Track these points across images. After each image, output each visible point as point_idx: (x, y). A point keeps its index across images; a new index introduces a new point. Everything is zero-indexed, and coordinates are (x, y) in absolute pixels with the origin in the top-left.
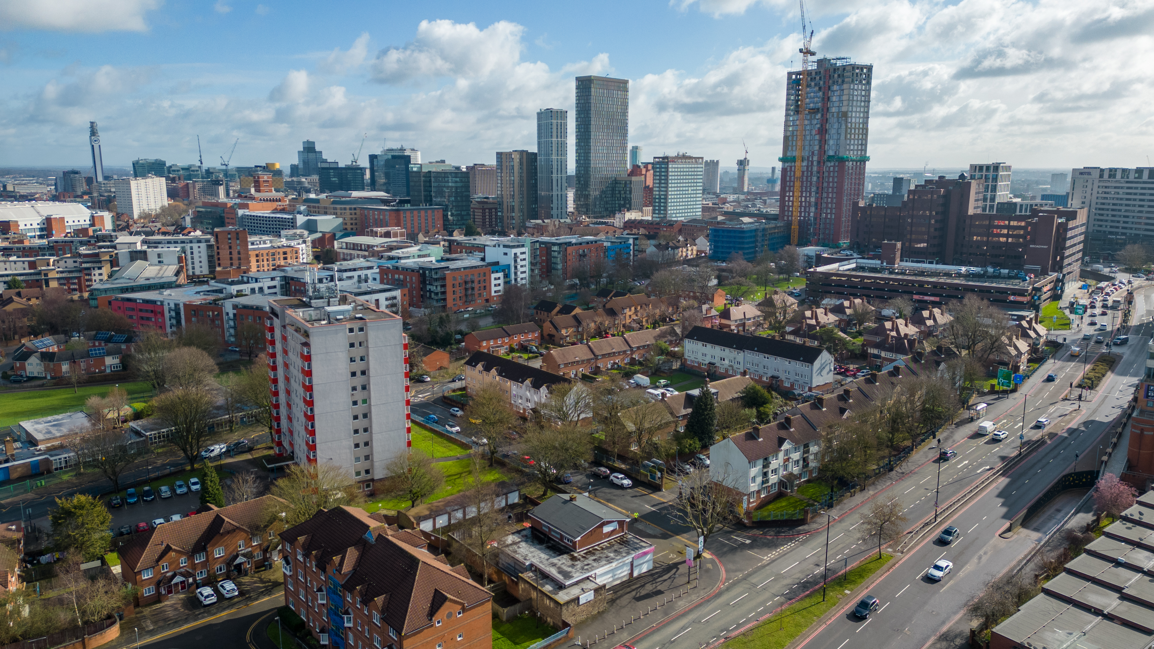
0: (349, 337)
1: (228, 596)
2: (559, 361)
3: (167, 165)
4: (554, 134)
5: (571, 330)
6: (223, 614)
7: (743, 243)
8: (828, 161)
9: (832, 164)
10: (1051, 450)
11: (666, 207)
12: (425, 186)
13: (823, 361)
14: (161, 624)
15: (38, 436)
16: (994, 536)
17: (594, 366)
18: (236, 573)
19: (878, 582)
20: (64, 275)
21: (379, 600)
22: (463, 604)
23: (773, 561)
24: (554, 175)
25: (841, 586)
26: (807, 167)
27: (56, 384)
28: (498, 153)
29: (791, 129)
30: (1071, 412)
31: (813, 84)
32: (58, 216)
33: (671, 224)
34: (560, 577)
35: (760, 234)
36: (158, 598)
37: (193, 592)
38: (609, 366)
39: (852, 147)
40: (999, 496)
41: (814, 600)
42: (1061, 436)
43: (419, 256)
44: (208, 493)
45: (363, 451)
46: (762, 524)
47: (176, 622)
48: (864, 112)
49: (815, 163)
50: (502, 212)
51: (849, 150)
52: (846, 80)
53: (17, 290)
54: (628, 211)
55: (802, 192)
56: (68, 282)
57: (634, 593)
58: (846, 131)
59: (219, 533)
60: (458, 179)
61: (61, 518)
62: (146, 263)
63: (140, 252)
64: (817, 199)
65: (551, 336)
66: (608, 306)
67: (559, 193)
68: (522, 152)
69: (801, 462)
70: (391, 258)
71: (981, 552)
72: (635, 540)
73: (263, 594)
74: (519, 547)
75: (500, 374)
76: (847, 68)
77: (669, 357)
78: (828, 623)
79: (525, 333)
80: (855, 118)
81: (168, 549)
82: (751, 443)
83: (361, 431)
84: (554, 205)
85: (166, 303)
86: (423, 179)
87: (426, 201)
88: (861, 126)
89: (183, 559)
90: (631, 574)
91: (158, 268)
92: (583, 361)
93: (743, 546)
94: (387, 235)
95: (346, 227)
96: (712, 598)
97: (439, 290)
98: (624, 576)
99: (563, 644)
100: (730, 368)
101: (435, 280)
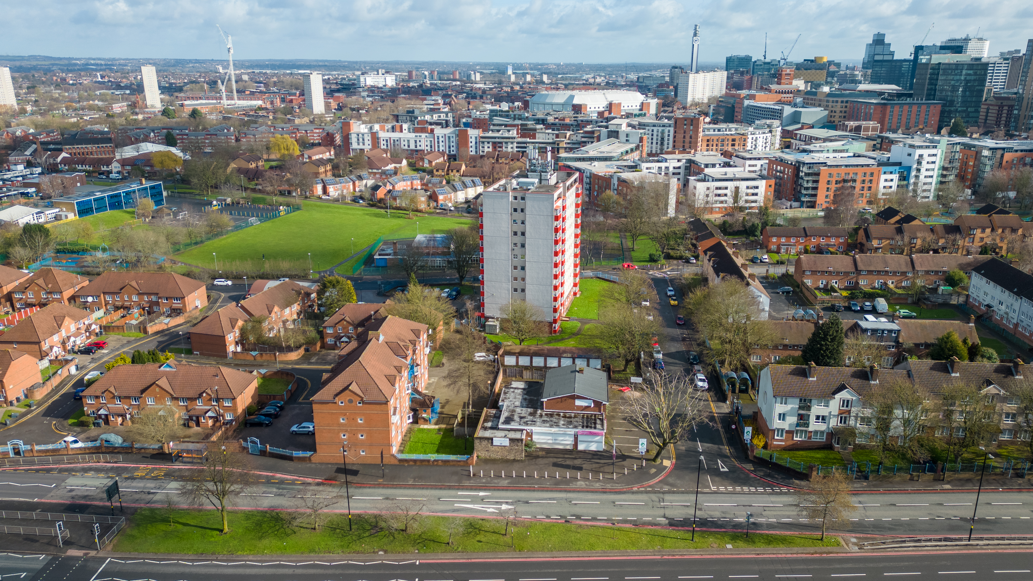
2: (806, 267)
3: (753, 60)
12: (930, 79)
22: (362, 398)
23: (715, 493)
25: (733, 540)
32: (617, 102)
34: (502, 421)
36: (334, 347)
38: (877, 285)
45: (519, 295)
46: (760, 462)
57: (560, 460)
59: (371, 318)
62: (614, 141)
63: (618, 132)
65: (862, 245)
69: (874, 423)
72: (598, 421)
74: (514, 392)
75: (713, 265)
79: (827, 237)
81: (344, 318)
82: (795, 379)
83: (519, 279)
85: (585, 172)
87: (927, 95)
89: (351, 328)
91: (619, 145)
92: (838, 273)
93: (713, 471)
94: (858, 129)
95: (832, 119)
96: (610, 492)
97: (810, 185)
98: (568, 445)
99: (461, 466)
100: (1005, 316)
101: (807, 174)
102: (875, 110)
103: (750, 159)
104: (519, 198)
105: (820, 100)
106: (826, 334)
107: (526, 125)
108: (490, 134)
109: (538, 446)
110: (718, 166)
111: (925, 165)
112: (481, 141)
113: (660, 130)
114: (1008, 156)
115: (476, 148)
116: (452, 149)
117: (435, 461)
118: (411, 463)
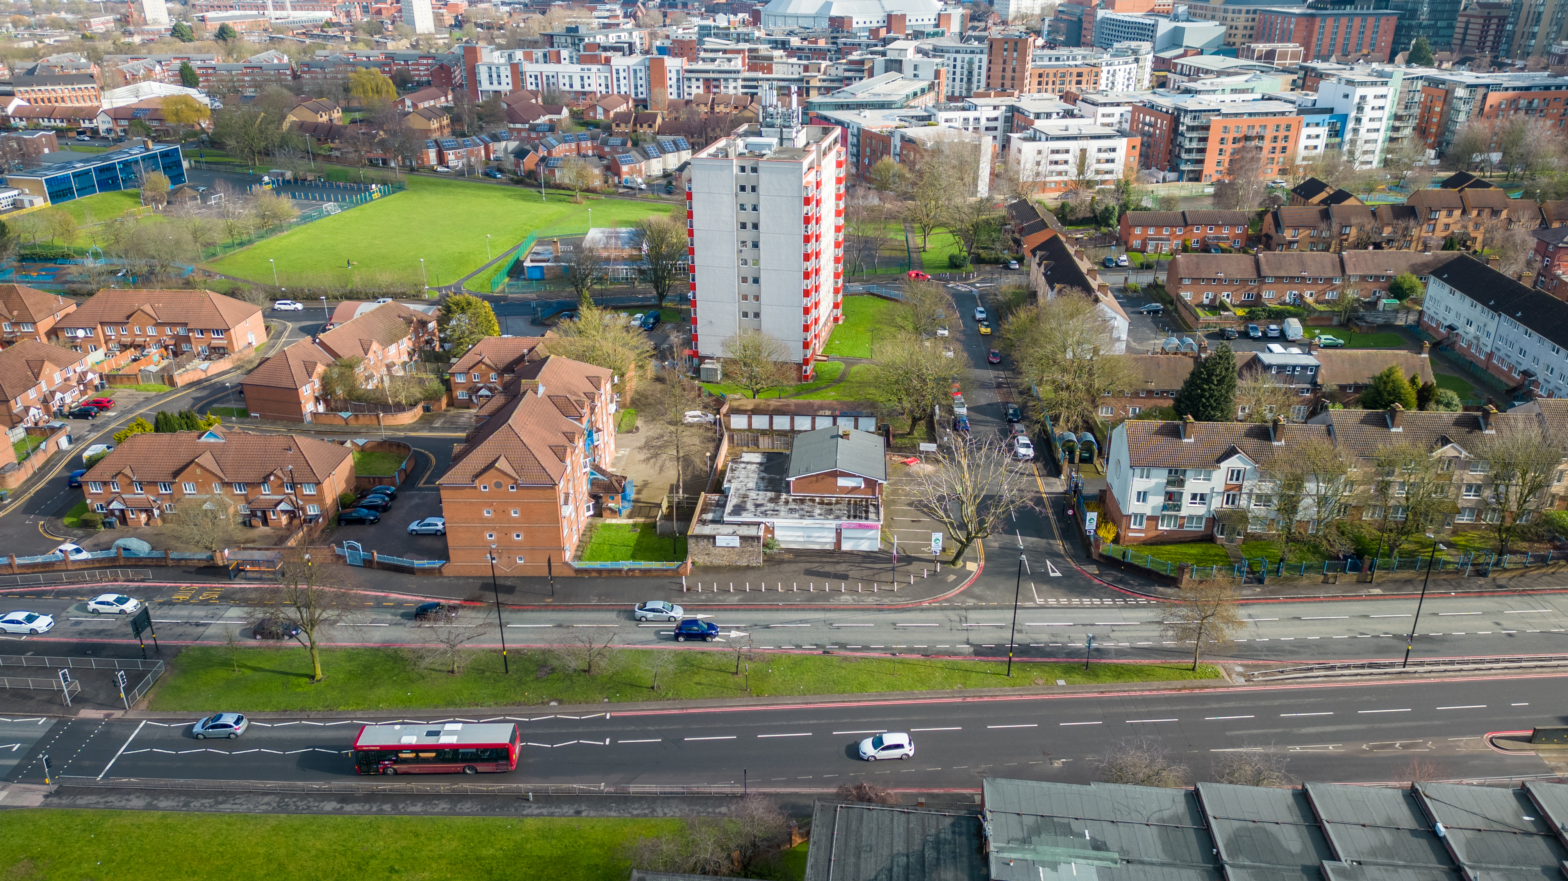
0: (738, 179)
2: (1184, 272)
5: (1304, 233)
14: (446, 425)
16: (1483, 733)
17: (1255, 292)
22: (515, 480)
23: (1042, 607)
25: (1067, 673)
32: (899, 13)
34: (729, 510)
36: (468, 404)
38: (1287, 299)
43: (1233, 91)
45: (750, 322)
46: (1109, 563)
47: (456, 428)
57: (815, 566)
62: (898, 76)
63: (900, 61)
65: (1268, 237)
69: (1275, 503)
71: (1400, 743)
72: (871, 509)
74: (745, 468)
75: (1045, 272)
79: (1217, 225)
81: (482, 360)
82: (1162, 441)
83: (750, 298)
85: (850, 126)
91: (903, 82)
92: (1231, 281)
93: (1039, 577)
94: (1270, 55)
95: (1232, 40)
96: (889, 610)
97: (1194, 145)
98: (826, 543)
99: (669, 577)
100: (1475, 342)
101: (1191, 129)
102: (1297, 24)
103: (1105, 105)
104: (748, 169)
105: (1214, 9)
106: (1210, 375)
107: (756, 50)
108: (700, 65)
109: (783, 546)
110: (1054, 116)
111: (1368, 113)
112: (685, 77)
113: (967, 59)
114: (1494, 98)
115: (678, 88)
116: (640, 90)
117: (630, 570)
118: (594, 574)
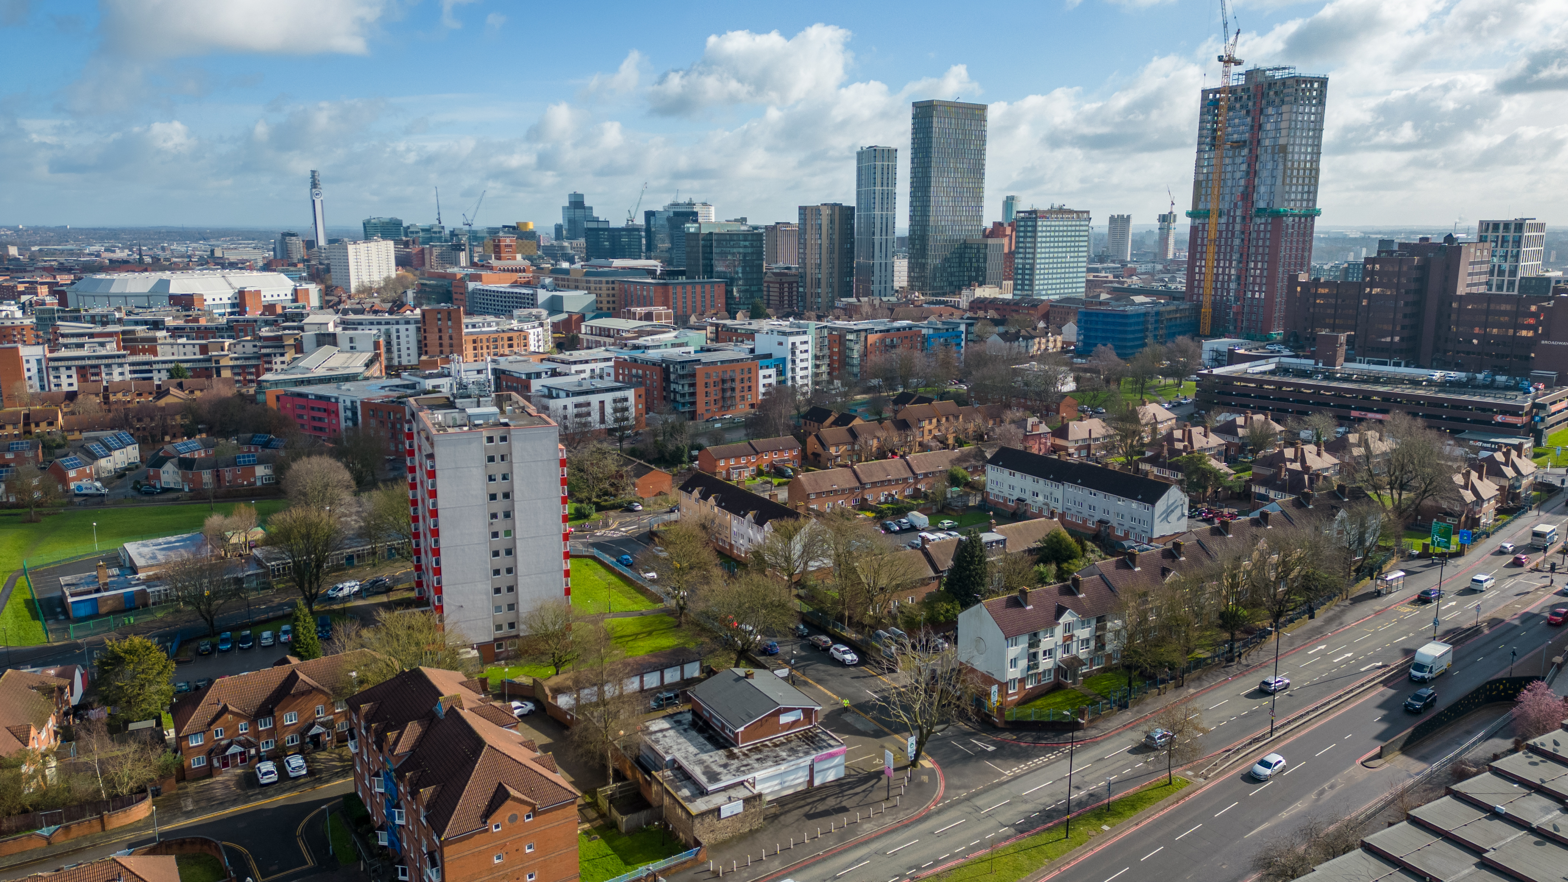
0: (486, 448)
1: (292, 775)
2: (809, 489)
3: (405, 225)
4: (878, 181)
5: (843, 448)
6: (280, 797)
7: (1126, 332)
8: (1257, 216)
9: (1263, 220)
10: (1486, 644)
11: (1031, 280)
12: (704, 253)
13: (1170, 502)
14: (203, 804)
15: (139, 562)
16: (1353, 762)
17: (860, 497)
18: (311, 746)
19: (1156, 816)
20: (238, 363)
21: (426, 793)
22: (533, 805)
23: (1016, 778)
24: (877, 237)
25: (1099, 819)
26: (1227, 224)
27: (191, 498)
28: (800, 208)
29: (1205, 171)
30: (1537, 589)
31: (1238, 105)
32: (253, 289)
33: (1035, 305)
34: (703, 779)
35: (1151, 320)
36: (209, 772)
37: (253, 768)
38: (882, 499)
39: (1293, 196)
40: (1381, 706)
41: (1054, 835)
42: (1508, 624)
43: (674, 345)
44: (299, 642)
45: (504, 598)
46: (1019, 726)
47: (221, 803)
48: (1313, 145)
49: (1238, 220)
50: (804, 287)
51: (1289, 201)
52: (1286, 99)
53: (179, 380)
54: (980, 285)
55: (1218, 261)
56: (244, 372)
57: (807, 808)
58: (1284, 172)
59: (289, 693)
60: (747, 243)
61: (109, 664)
62: (335, 349)
63: (329, 335)
64: (1239, 270)
65: (816, 455)
66: (900, 416)
67: (883, 262)
68: (834, 205)
69: (1092, 644)
70: (636, 347)
71: (1326, 786)
72: (823, 737)
73: (337, 775)
74: (665, 736)
75: (719, 505)
76: (1288, 83)
77: (968, 490)
78: (1063, 869)
79: (780, 450)
80: (1299, 154)
81: (225, 709)
82: (1014, 612)
83: (503, 572)
84: (876, 278)
85: (341, 400)
86: (701, 242)
87: (705, 272)
88: (1308, 165)
89: (243, 724)
90: (811, 781)
91: (348, 355)
92: (843, 490)
93: (983, 754)
94: (648, 317)
95: (600, 305)
96: (913, 823)
97: (686, 390)
98: (800, 784)
99: (689, 868)
100: (1045, 507)
101: (681, 377)
102: (654, 291)
103: (575, 363)
104: (497, 439)
107: (130, 332)
108: (63, 353)
109: (770, 798)
111: (799, 356)
112: (49, 367)
113: (383, 330)
114: (872, 338)
117: (649, 876)
